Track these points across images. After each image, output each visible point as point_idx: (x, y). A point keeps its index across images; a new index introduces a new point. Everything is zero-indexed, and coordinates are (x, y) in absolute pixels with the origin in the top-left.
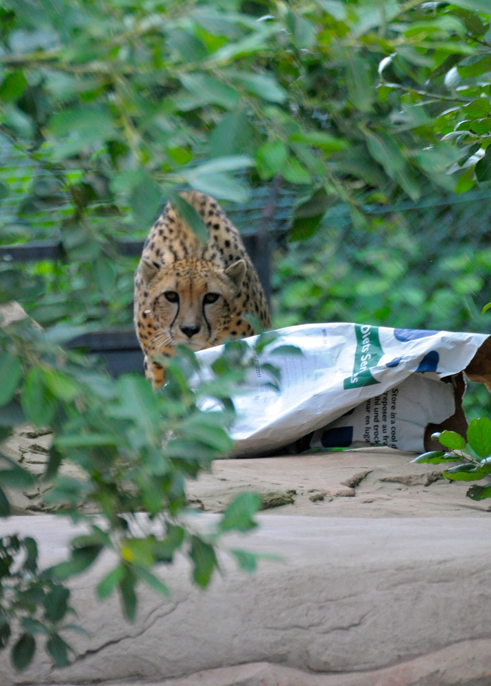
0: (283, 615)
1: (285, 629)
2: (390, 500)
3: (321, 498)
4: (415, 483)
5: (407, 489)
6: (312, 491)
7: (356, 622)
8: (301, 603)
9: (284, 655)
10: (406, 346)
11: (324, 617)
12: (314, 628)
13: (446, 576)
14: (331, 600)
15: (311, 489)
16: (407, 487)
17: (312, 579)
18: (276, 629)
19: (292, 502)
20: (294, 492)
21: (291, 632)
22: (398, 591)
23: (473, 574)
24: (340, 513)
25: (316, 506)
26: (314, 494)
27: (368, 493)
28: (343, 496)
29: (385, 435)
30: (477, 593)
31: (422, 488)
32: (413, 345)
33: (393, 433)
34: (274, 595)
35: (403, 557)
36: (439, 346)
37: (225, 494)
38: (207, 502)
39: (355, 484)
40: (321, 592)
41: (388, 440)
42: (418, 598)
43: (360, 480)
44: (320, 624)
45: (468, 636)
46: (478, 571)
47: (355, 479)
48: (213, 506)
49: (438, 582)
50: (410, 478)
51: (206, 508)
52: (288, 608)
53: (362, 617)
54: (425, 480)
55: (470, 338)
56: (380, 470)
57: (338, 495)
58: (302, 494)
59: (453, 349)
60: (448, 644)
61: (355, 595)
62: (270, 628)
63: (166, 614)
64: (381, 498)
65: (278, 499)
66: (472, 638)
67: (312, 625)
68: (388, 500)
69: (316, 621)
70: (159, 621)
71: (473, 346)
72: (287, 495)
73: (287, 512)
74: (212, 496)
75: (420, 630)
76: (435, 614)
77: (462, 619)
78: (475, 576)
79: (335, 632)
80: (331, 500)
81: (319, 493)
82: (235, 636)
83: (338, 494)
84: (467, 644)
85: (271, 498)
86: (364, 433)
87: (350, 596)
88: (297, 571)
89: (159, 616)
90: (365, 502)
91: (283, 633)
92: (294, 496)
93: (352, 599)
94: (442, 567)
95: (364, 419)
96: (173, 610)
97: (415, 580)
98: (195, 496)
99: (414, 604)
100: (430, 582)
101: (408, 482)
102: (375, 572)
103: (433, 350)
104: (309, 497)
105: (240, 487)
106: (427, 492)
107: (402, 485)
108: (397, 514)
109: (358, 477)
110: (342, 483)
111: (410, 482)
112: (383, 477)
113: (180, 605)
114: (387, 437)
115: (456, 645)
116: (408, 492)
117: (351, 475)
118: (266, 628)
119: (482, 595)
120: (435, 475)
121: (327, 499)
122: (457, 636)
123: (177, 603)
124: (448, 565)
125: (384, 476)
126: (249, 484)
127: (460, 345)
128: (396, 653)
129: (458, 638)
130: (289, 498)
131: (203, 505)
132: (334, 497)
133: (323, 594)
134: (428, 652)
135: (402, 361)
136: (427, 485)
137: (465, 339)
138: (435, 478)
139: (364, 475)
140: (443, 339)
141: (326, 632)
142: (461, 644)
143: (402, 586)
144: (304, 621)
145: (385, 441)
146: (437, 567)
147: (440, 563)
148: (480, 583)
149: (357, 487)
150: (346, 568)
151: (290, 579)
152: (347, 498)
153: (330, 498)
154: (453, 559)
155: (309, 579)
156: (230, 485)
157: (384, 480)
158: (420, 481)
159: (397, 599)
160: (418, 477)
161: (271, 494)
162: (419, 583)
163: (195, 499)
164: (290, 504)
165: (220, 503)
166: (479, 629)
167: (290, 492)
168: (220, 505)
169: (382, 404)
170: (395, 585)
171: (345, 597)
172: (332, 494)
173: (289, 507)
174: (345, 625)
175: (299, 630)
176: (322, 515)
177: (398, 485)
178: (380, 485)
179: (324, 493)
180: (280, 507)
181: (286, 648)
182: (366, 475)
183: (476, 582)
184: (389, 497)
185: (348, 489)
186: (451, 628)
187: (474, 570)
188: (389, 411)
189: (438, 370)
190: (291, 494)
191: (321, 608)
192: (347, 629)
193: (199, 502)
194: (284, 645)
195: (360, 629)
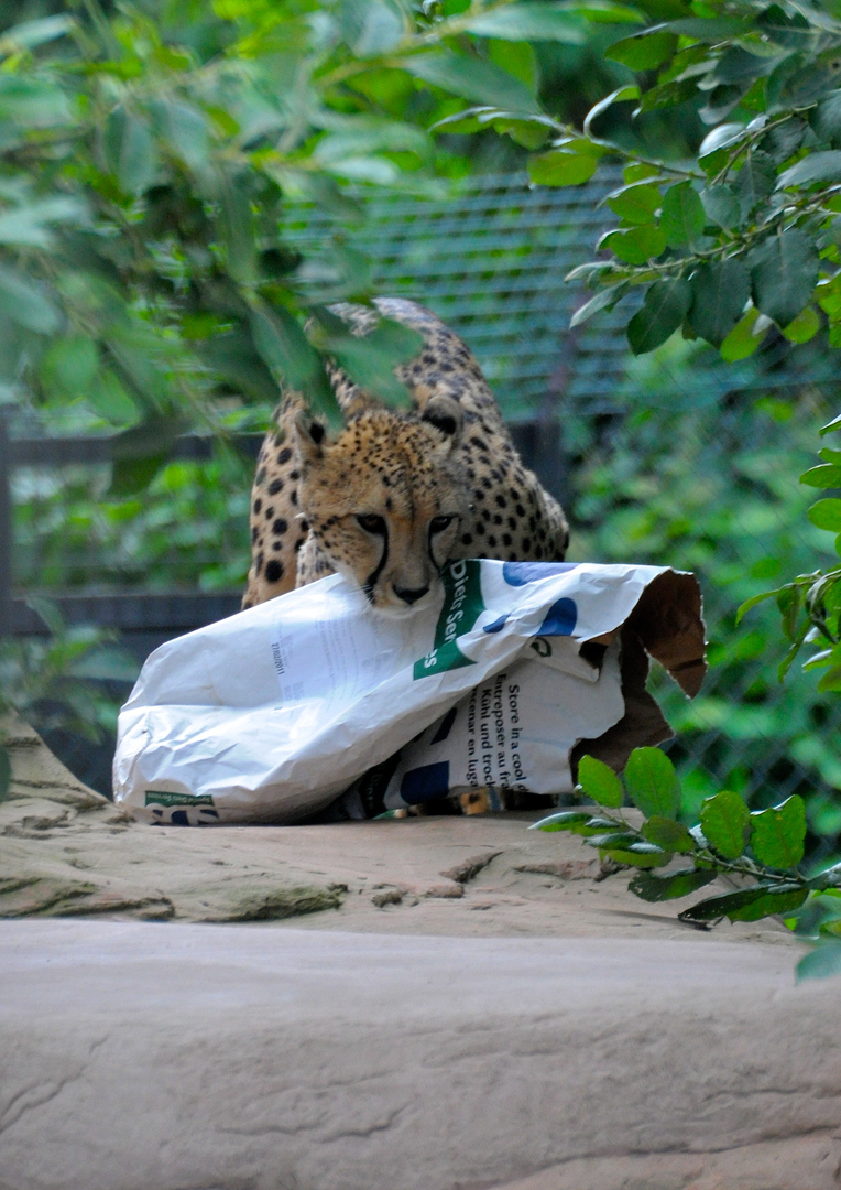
0: (253, 1107)
1: (254, 1132)
2: (522, 904)
3: (396, 900)
4: (577, 875)
5: (562, 886)
6: (381, 887)
7: (382, 1122)
8: (284, 1087)
9: (250, 1179)
10: (521, 594)
11: (325, 1113)
12: (305, 1133)
13: (547, 1043)
14: (339, 1083)
15: (379, 882)
16: (562, 882)
17: (307, 1043)
18: (238, 1132)
19: (337, 905)
20: (344, 888)
21: (264, 1139)
22: (459, 1068)
23: (596, 1040)
24: (419, 928)
25: (384, 913)
26: (383, 892)
27: (490, 891)
28: (439, 896)
29: (503, 770)
30: (601, 1074)
31: (589, 884)
32: (532, 589)
33: (517, 765)
34: (237, 1072)
35: (474, 1007)
36: (576, 590)
37: (216, 889)
38: (180, 903)
39: (466, 876)
40: (322, 1067)
41: (509, 778)
42: (495, 1081)
43: (479, 868)
44: (317, 1125)
45: (581, 1151)
46: (603, 1036)
47: (469, 867)
48: (192, 909)
49: (532, 1053)
50: (569, 866)
51: (179, 912)
52: (261, 1095)
53: (394, 1114)
54: (596, 870)
55: (632, 573)
56: (515, 850)
57: (429, 895)
58: (361, 891)
59: (603, 594)
60: (546, 1165)
61: (382, 1074)
62: (228, 1131)
63: (41, 1102)
64: (506, 902)
65: (311, 899)
66: (588, 1156)
67: (301, 1128)
68: (519, 904)
69: (311, 1119)
70: (27, 1115)
71: (638, 584)
72: (328, 892)
73: (324, 923)
74: (192, 892)
75: (495, 1138)
76: (524, 1111)
77: (573, 1121)
78: (598, 1044)
79: (343, 1140)
80: (416, 904)
81: (394, 890)
82: (163, 1143)
83: (429, 893)
84: (579, 1165)
85: (299, 898)
86: (467, 771)
87: (374, 1076)
88: (281, 1029)
89: (28, 1106)
90: (476, 908)
91: (251, 1140)
92: (343, 894)
93: (377, 1081)
94: (541, 1026)
95: (465, 747)
96: (53, 1095)
97: (490, 1049)
98: (161, 892)
99: (488, 1093)
100: (518, 1053)
101: (564, 873)
102: (421, 1033)
103: (564, 596)
104: (372, 896)
105: (246, 876)
106: (596, 891)
107: (554, 879)
108: (523, 931)
109: (475, 863)
110: (442, 874)
111: (569, 873)
112: (520, 864)
113: (67, 1086)
114: (506, 773)
115: (559, 1167)
116: (563, 891)
117: (461, 860)
118: (219, 1130)
119: (609, 1078)
120: (615, 863)
121: (407, 900)
122: (562, 1150)
123: (62, 1083)
124: (552, 1023)
125: (522, 862)
126: (261, 871)
127: (615, 585)
128: (453, 1179)
129: (564, 1155)
130: (331, 898)
131: (173, 909)
132: (422, 899)
133: (325, 1073)
134: (508, 1180)
135: (509, 619)
136: (599, 880)
137: (623, 575)
138: (615, 867)
139: (485, 860)
140: (583, 577)
141: (328, 1140)
142: (569, 1165)
143: (467, 1061)
144: (288, 1119)
145: (503, 781)
146: (530, 1027)
147: (539, 1019)
148: (607, 1056)
149: (471, 881)
150: (370, 1025)
151: (267, 1044)
152: (446, 900)
153: (413, 900)
154: (561, 1014)
155: (302, 1044)
156: (226, 872)
157: (521, 870)
158: (586, 872)
159: (457, 1083)
160: (582, 865)
161: (299, 891)
162: (497, 1055)
163: (158, 896)
164: (333, 910)
165: (206, 904)
166: (602, 1138)
167: (336, 887)
168: (205, 908)
169: (493, 715)
170: (455, 1058)
171: (364, 1078)
172: (419, 892)
173: (331, 914)
174: (363, 1126)
175: (277, 1135)
176: (386, 931)
177: (546, 879)
178: (512, 877)
179: (402, 889)
180: (313, 914)
181: (254, 1168)
182: (490, 860)
183: (599, 1054)
184: (522, 900)
185: (451, 884)
186: (551, 1137)
187: (597, 1034)
188: (508, 726)
189: (575, 633)
190: (338, 891)
191: (320, 1096)
192: (366, 1134)
193: (165, 901)
194: (251, 1161)
195: (389, 1135)
